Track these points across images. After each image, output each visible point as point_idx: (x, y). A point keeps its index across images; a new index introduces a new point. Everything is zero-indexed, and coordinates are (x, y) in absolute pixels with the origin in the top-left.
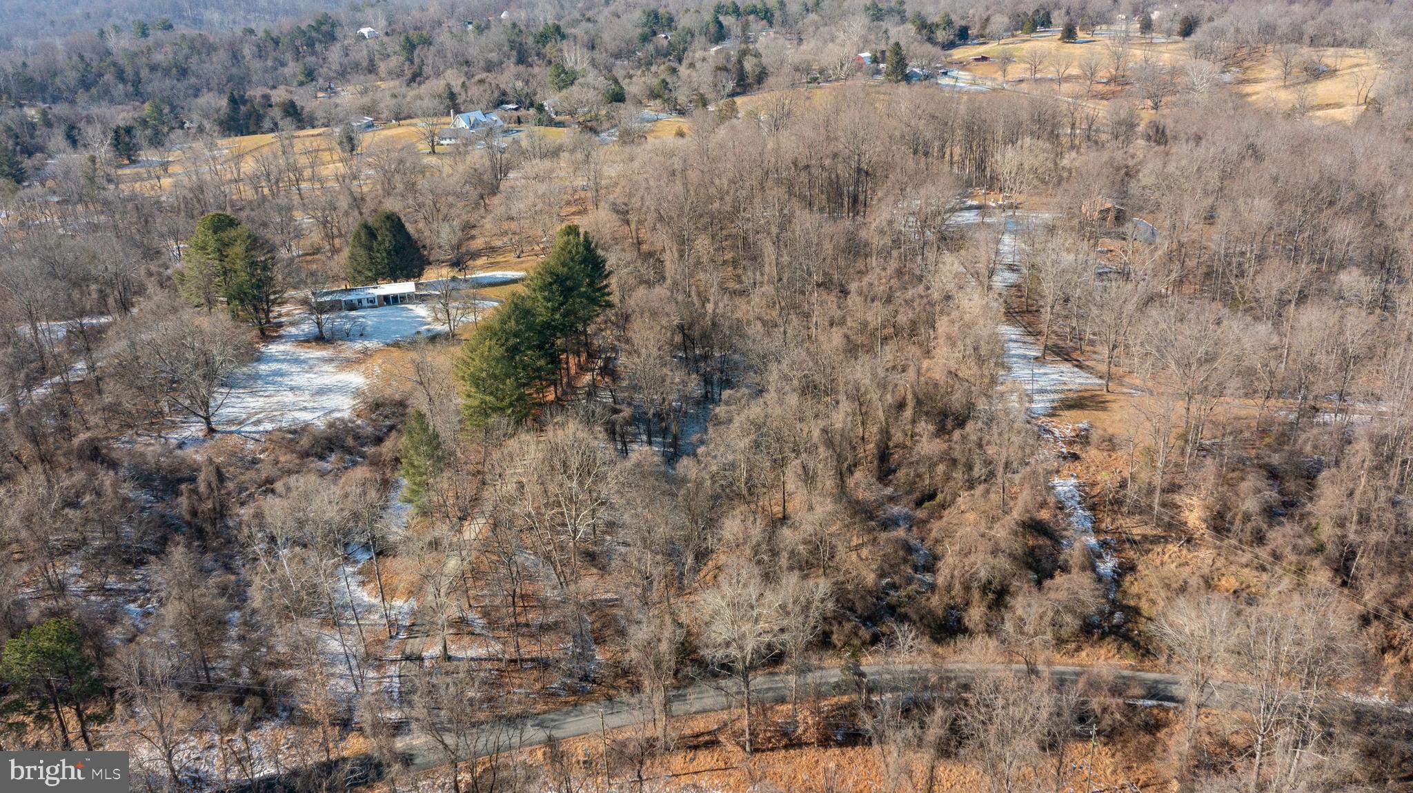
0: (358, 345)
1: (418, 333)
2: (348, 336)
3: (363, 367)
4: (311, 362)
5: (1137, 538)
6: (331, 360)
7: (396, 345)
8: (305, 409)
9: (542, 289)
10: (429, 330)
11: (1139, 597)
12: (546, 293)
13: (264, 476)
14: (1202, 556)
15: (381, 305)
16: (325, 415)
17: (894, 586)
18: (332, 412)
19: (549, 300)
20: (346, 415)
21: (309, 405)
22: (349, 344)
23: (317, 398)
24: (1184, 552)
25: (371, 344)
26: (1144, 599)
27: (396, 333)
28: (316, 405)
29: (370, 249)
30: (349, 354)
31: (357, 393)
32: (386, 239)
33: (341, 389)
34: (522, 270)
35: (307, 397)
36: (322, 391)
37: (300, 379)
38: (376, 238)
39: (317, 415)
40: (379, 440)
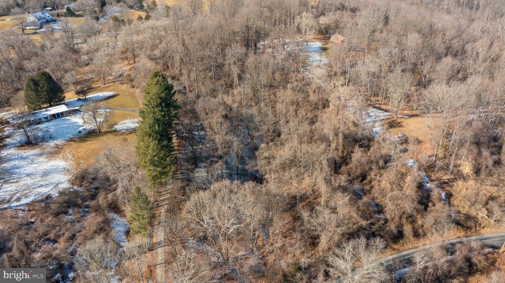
0: (52, 144)
1: (80, 132)
2: (44, 139)
3: (60, 156)
4: (31, 157)
5: (446, 181)
6: (41, 155)
7: (71, 140)
8: (41, 186)
9: (157, 106)
10: (84, 129)
11: (458, 206)
12: (160, 108)
13: (41, 232)
14: (471, 184)
15: (52, 119)
16: (55, 187)
17: (372, 224)
18: (57, 185)
19: (162, 111)
20: (65, 185)
21: (43, 183)
22: (47, 144)
23: (45, 178)
24: (464, 183)
25: (59, 142)
26: (460, 207)
27: (69, 133)
28: (47, 182)
29: (37, 90)
30: (49, 149)
31: (66, 171)
32: (44, 85)
33: (55, 171)
34: (111, 91)
35: (40, 179)
36: (45, 174)
37: (30, 169)
38: (39, 85)
39: (50, 188)
40: (93, 197)
